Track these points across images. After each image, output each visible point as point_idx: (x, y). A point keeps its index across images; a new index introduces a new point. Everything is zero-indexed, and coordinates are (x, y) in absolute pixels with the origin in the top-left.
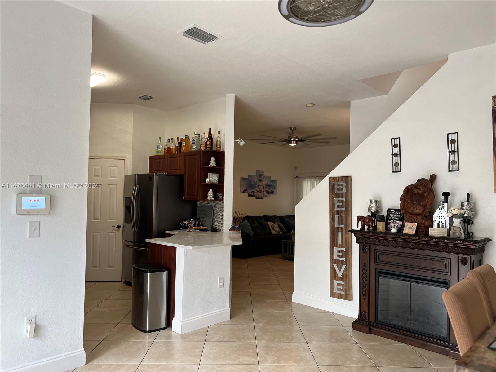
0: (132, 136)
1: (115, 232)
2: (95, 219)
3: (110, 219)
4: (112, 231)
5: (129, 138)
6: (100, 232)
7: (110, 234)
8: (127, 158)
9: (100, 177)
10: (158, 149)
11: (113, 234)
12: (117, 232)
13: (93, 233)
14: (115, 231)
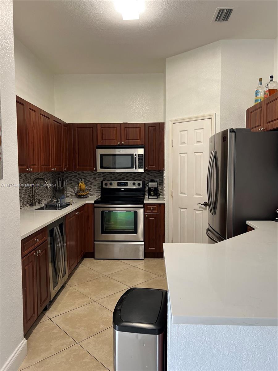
0: (220, 84)
1: (202, 211)
2: (182, 193)
3: (197, 194)
4: (199, 209)
5: (216, 89)
6: (186, 209)
7: (197, 212)
8: (214, 115)
9: (186, 144)
10: (256, 96)
11: (200, 212)
12: (203, 211)
13: (181, 209)
14: (201, 209)
